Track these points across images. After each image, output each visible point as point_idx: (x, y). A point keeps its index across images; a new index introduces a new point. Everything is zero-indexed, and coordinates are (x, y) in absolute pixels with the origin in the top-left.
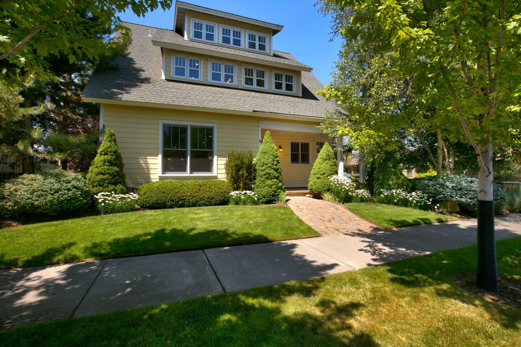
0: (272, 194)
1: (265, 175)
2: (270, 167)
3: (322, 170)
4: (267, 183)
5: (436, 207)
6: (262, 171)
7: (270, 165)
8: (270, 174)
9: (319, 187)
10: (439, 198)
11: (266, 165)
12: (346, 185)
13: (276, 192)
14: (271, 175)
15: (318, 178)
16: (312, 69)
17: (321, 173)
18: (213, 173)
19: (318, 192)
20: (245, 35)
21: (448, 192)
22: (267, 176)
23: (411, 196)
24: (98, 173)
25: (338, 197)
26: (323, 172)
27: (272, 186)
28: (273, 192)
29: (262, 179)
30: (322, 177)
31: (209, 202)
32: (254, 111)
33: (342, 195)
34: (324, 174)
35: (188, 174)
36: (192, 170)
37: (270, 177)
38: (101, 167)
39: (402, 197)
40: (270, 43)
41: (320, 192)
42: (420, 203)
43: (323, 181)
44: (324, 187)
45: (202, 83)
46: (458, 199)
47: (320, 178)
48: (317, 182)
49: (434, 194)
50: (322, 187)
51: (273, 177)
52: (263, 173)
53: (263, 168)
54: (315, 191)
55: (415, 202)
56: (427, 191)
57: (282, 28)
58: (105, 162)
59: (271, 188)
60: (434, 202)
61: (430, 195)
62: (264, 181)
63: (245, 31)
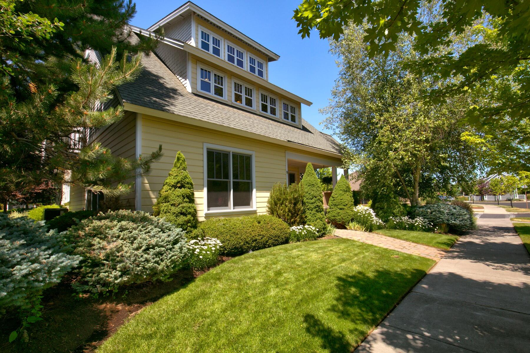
1: (315, 208)
3: (344, 201)
4: (317, 216)
5: (436, 229)
6: (312, 203)
8: (320, 206)
9: (344, 218)
10: (437, 222)
11: (316, 197)
15: (341, 209)
16: (312, 103)
17: (344, 204)
18: (252, 208)
19: (343, 222)
20: (247, 57)
21: (445, 217)
24: (179, 213)
29: (313, 212)
30: (345, 208)
31: (276, 240)
32: (289, 141)
35: (231, 209)
36: (235, 204)
37: (319, 210)
38: (181, 205)
39: (410, 223)
40: (267, 70)
41: (345, 222)
42: (425, 227)
43: (347, 211)
44: (348, 217)
45: (227, 103)
46: (453, 222)
48: (341, 213)
49: (433, 219)
52: (313, 206)
53: (313, 201)
54: (339, 221)
55: (420, 226)
56: (428, 217)
57: (278, 58)
58: (184, 198)
59: (322, 221)
60: (435, 226)
61: (430, 220)
63: (247, 53)
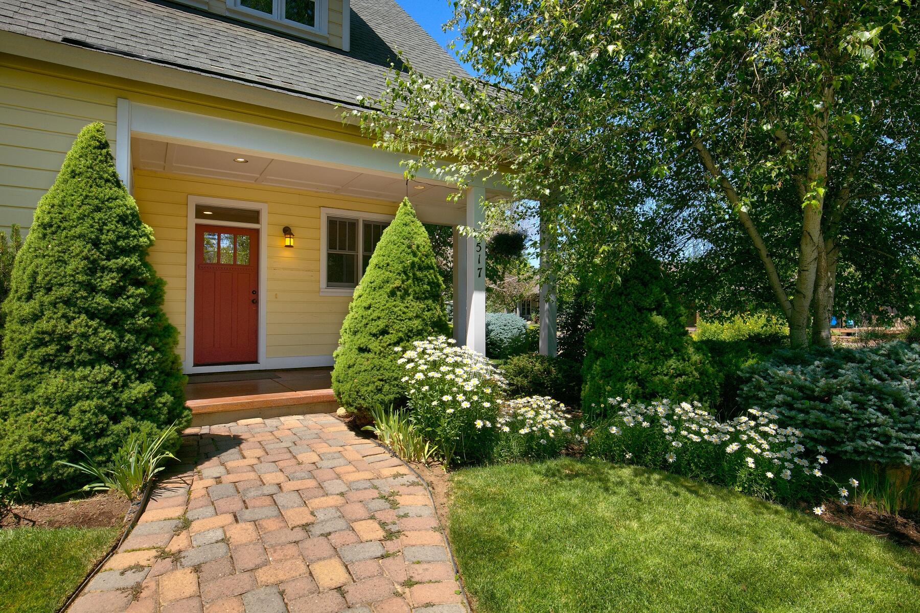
0: (67, 446)
1: (41, 342)
2: (67, 302)
3: (375, 314)
4: (43, 389)
5: (846, 492)
7: (66, 291)
8: (69, 337)
9: (363, 390)
10: (856, 451)
12: (461, 390)
13: (102, 433)
14: (73, 343)
15: (362, 349)
17: (374, 328)
22: (51, 349)
23: (735, 437)
25: (430, 437)
26: (381, 324)
27: (69, 403)
28: (76, 438)
29: (22, 365)
30: (374, 345)
33: (448, 429)
34: (384, 332)
37: (65, 358)
39: (696, 439)
41: (368, 409)
43: (376, 362)
44: (379, 390)
47: (369, 351)
48: (360, 366)
50: (371, 387)
51: (85, 356)
52: (30, 332)
55: (750, 461)
56: (801, 416)
59: (65, 413)
61: (817, 433)
62: (28, 376)
